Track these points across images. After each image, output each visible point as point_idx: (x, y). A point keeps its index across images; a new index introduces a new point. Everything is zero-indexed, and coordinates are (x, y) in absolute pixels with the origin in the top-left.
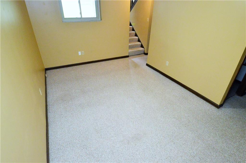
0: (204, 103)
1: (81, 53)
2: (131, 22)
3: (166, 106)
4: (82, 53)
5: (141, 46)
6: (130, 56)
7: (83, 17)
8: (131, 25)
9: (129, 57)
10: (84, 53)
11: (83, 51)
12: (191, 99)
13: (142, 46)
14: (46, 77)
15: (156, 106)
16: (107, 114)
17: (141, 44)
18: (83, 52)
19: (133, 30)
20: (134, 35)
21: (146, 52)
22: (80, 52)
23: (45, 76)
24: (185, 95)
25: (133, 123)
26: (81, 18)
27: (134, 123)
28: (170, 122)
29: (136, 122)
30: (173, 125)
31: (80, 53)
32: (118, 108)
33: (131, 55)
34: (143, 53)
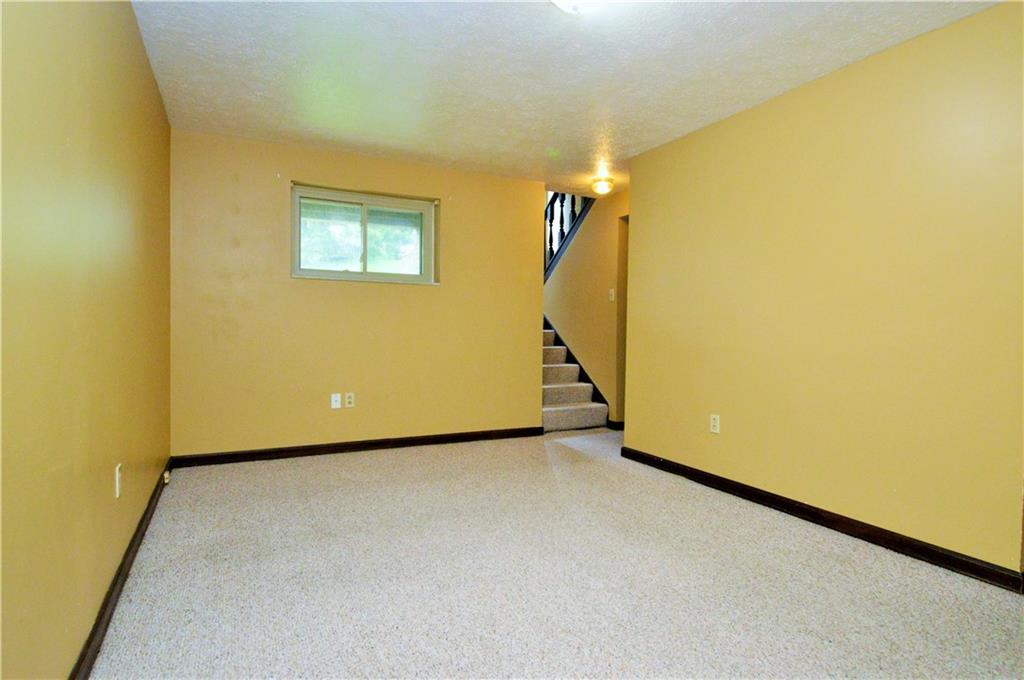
0: (944, 576)
1: (343, 397)
2: (548, 318)
3: (747, 586)
4: (347, 401)
5: (590, 395)
6: (548, 432)
7: (369, 270)
8: (547, 325)
9: (547, 435)
10: (352, 401)
11: (352, 395)
12: (869, 562)
13: (597, 397)
14: (161, 486)
15: (692, 584)
16: (432, 612)
17: (591, 390)
18: (350, 397)
19: (558, 341)
20: (564, 358)
21: (614, 418)
22: (339, 395)
23: (162, 477)
24: (832, 548)
25: (576, 650)
26: (361, 273)
27: (586, 651)
28: (786, 648)
29: (597, 649)
30: (811, 662)
31: (336, 401)
32: (494, 589)
33: (554, 427)
34: (604, 422)
